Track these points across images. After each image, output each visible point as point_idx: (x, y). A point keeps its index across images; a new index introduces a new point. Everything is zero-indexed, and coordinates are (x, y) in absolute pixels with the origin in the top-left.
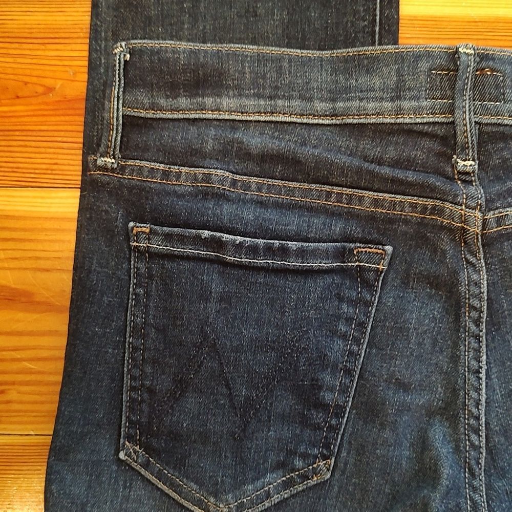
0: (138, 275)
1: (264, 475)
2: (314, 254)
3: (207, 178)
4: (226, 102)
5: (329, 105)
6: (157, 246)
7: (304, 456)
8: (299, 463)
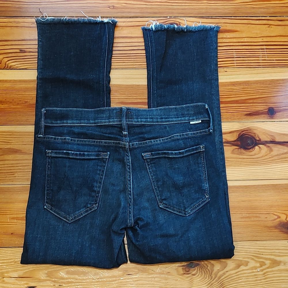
0: (49, 162)
1: (81, 209)
2: (91, 155)
3: (65, 139)
4: (69, 121)
5: (94, 121)
6: (53, 155)
7: (90, 204)
8: (89, 206)
